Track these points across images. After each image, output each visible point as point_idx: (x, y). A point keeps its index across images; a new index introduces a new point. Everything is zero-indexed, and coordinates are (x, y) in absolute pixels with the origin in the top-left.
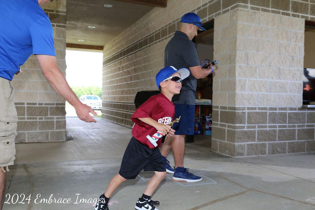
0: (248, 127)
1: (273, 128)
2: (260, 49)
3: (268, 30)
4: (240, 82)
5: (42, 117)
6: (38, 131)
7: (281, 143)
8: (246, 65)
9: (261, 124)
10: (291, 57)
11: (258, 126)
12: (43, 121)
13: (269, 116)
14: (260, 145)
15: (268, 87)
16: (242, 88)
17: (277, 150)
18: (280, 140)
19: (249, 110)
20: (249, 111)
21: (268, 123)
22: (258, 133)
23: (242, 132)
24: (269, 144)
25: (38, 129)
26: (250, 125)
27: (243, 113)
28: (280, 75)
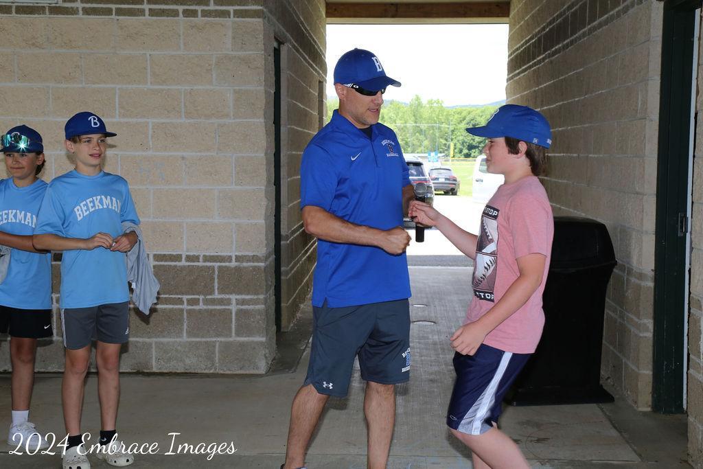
5: (197, 297)
6: (185, 338)
12: (200, 311)
25: (185, 335)
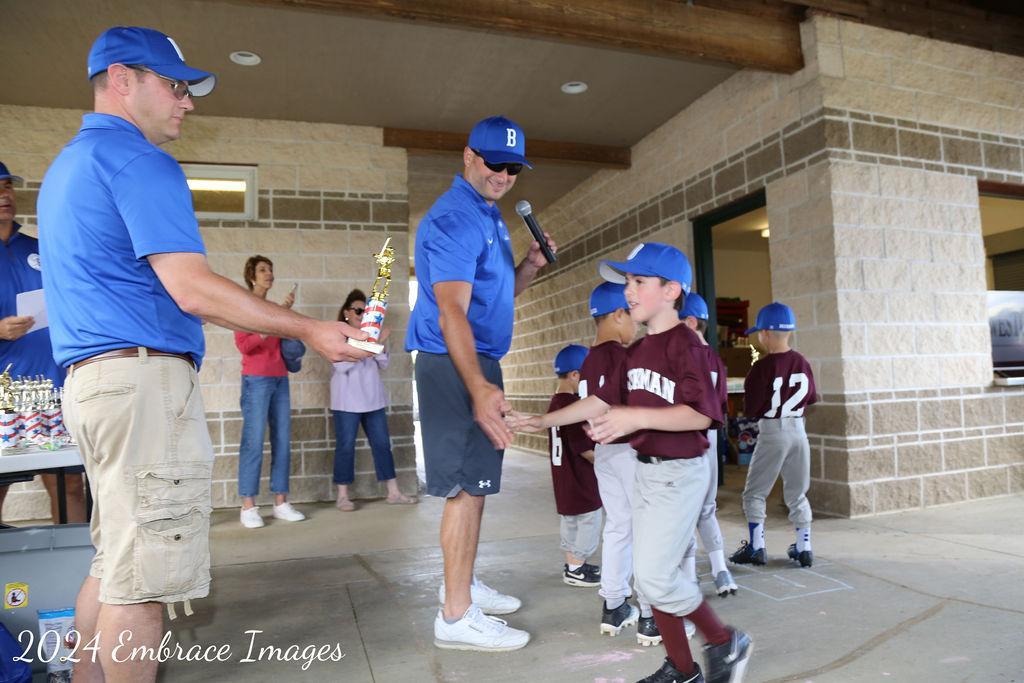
0: (878, 442)
1: (932, 439)
2: (887, 252)
3: (900, 206)
4: (851, 333)
7: (952, 475)
8: (859, 290)
9: (904, 430)
10: (957, 267)
11: (899, 437)
13: (921, 411)
14: (906, 482)
15: (913, 341)
16: (856, 346)
17: (945, 492)
18: (951, 469)
19: (876, 399)
20: (874, 402)
21: (921, 429)
22: (899, 454)
23: (864, 453)
24: (927, 479)
26: (881, 436)
27: (864, 407)
28: (938, 311)
